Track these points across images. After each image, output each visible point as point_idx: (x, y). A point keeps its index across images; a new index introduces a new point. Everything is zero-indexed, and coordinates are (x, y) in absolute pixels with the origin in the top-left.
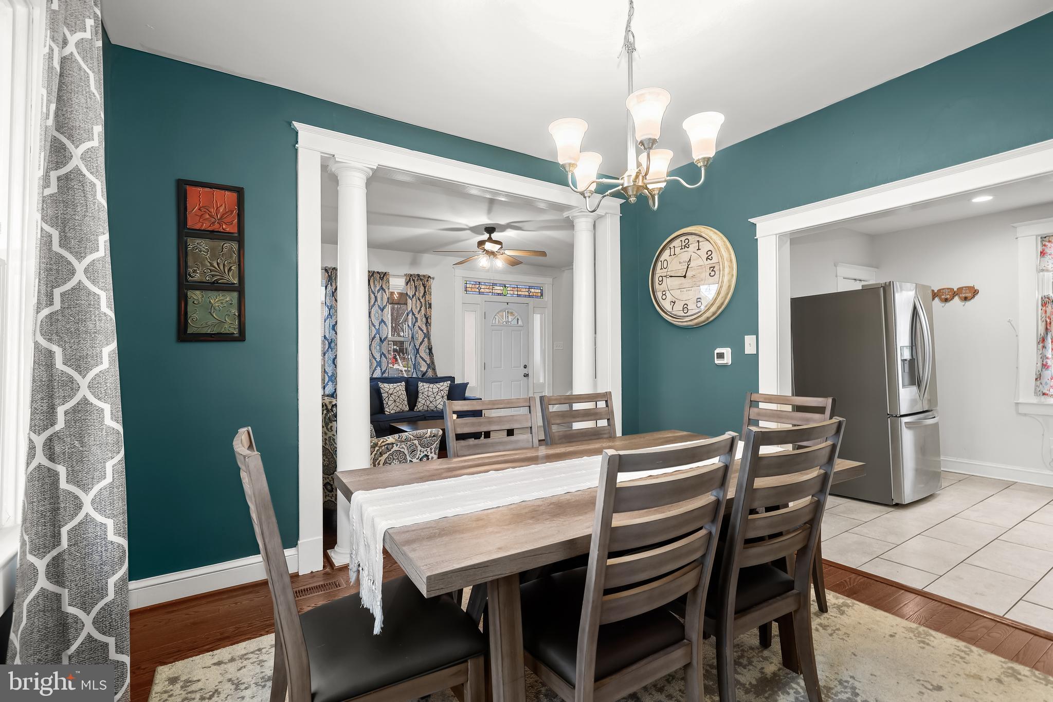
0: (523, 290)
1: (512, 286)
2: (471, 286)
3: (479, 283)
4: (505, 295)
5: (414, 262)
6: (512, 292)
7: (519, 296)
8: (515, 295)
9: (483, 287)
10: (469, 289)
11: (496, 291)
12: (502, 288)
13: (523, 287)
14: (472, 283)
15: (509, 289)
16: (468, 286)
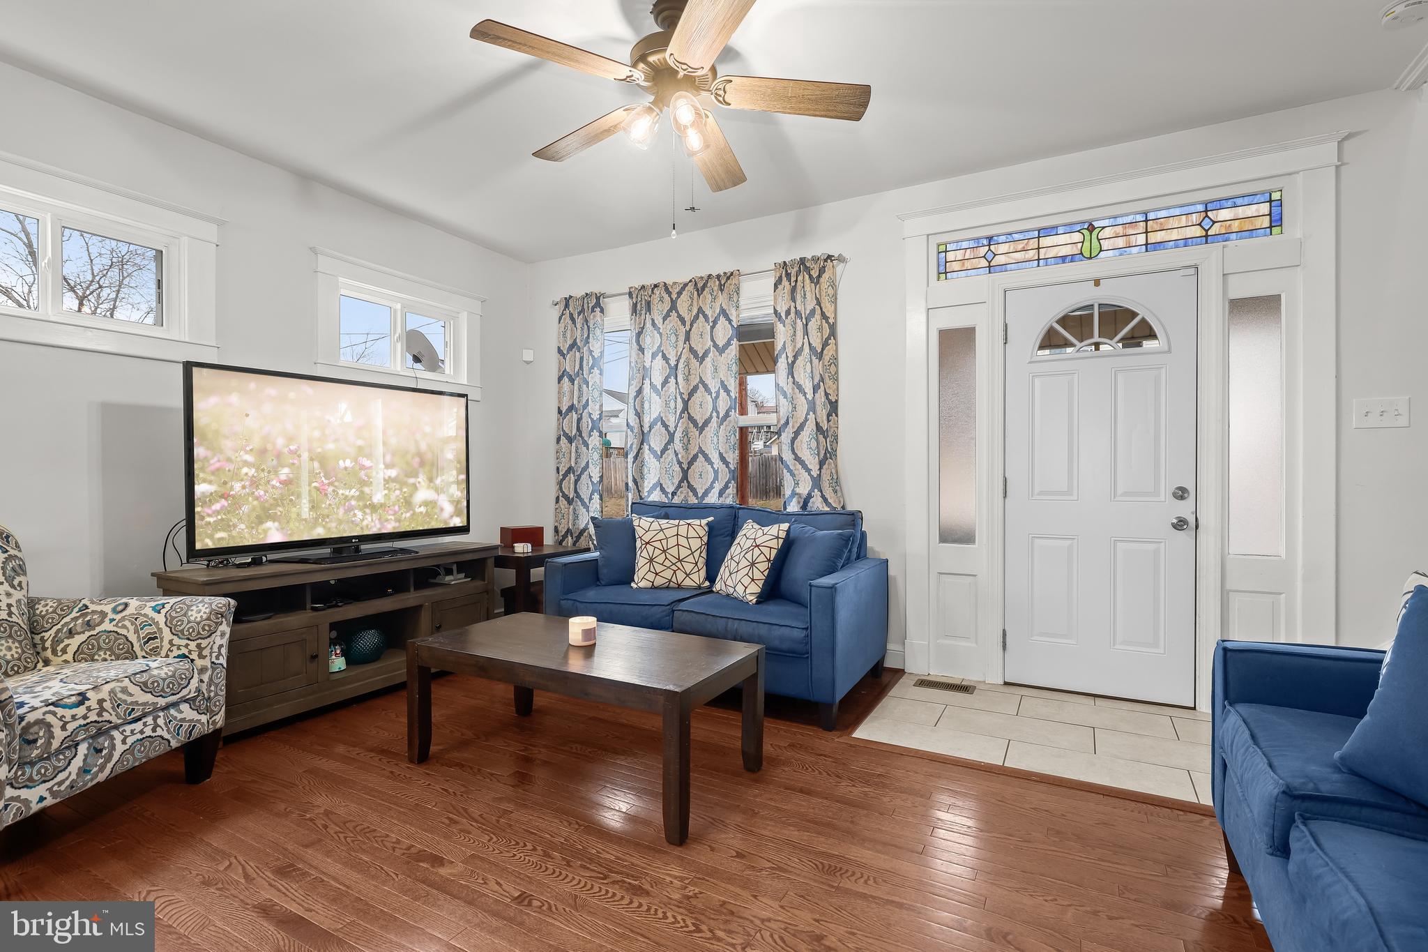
0: (1173, 223)
1: (1120, 221)
2: (959, 255)
3: (990, 239)
4: (1091, 258)
5: (801, 233)
6: (1121, 242)
7: (1159, 245)
8: (1135, 250)
9: (1003, 248)
10: (956, 266)
11: (1052, 253)
12: (1077, 237)
13: (1177, 211)
14: (965, 245)
15: (1107, 232)
16: (951, 256)
